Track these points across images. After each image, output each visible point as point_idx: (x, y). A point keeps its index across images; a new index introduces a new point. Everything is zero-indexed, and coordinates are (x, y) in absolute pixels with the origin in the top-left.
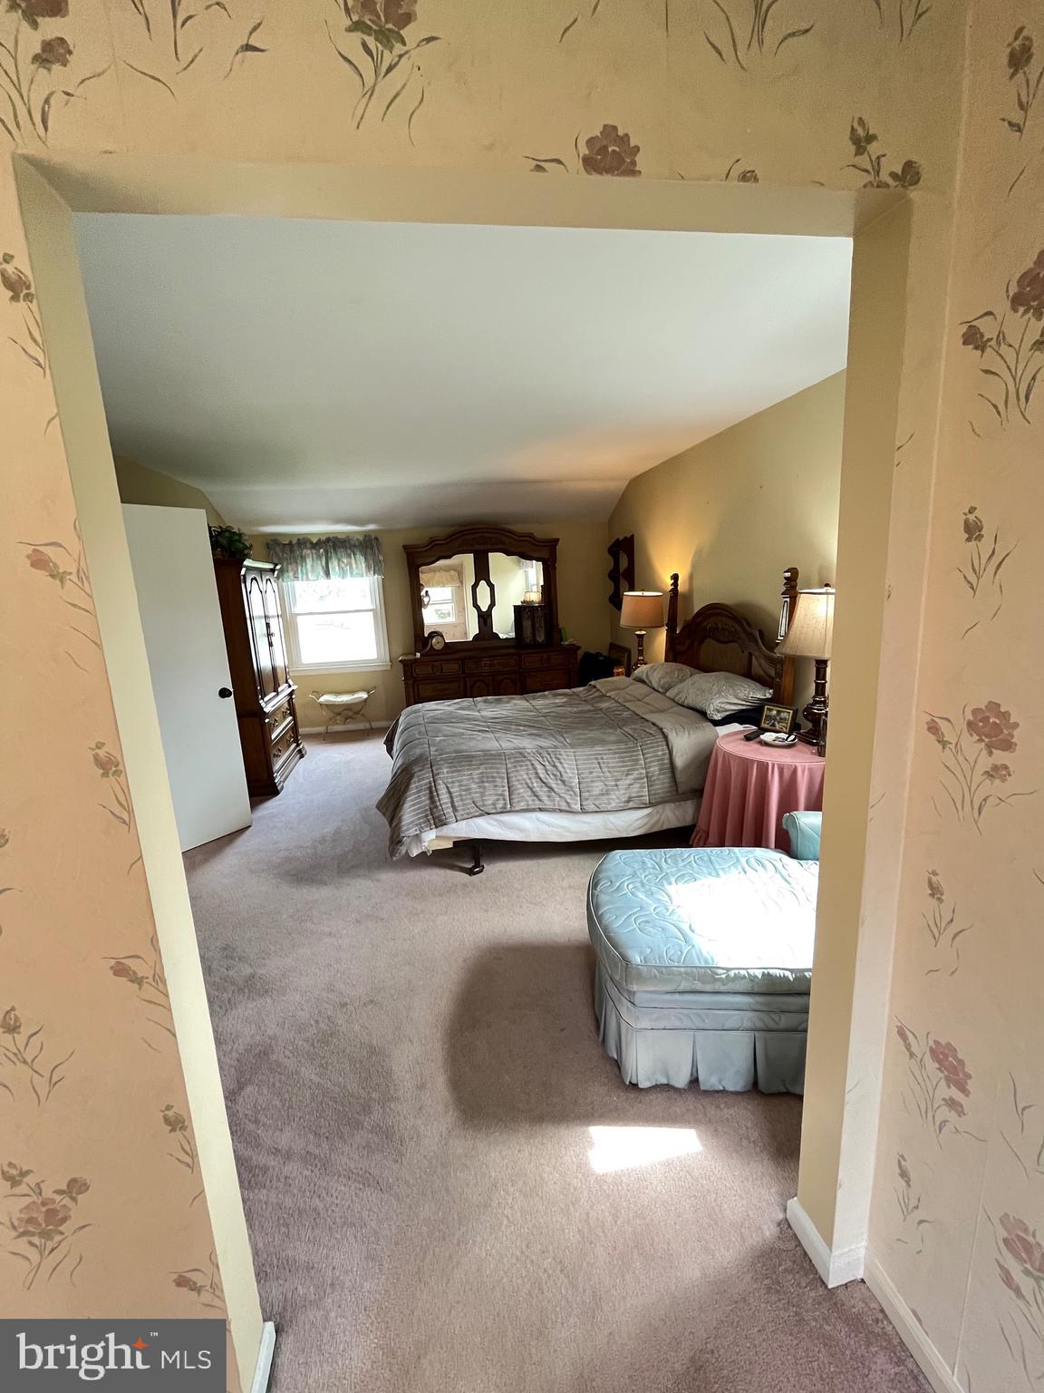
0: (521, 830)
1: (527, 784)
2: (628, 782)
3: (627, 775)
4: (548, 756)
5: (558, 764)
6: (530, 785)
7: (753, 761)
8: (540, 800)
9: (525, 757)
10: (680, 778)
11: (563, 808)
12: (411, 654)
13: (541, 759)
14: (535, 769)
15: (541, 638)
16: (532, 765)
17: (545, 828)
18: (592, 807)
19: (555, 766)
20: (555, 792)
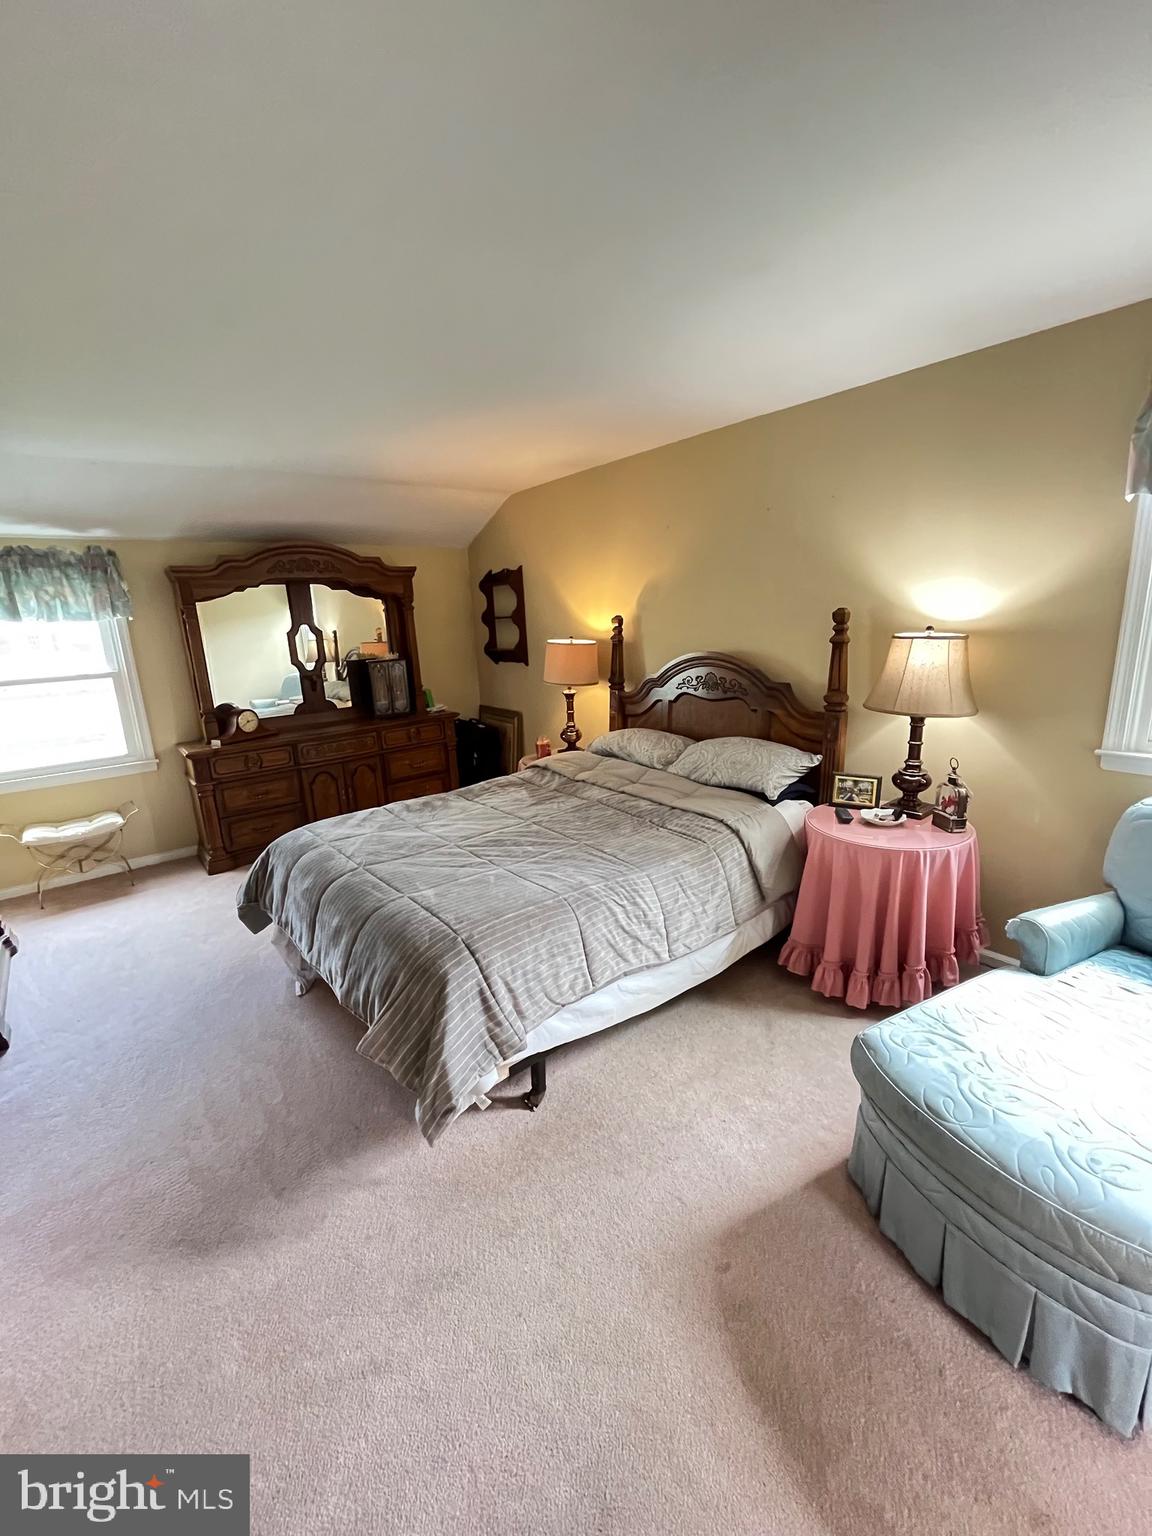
0: (601, 1013)
1: (608, 940)
2: (716, 902)
3: (713, 893)
4: (623, 890)
5: (638, 900)
6: (613, 942)
7: (898, 852)
8: (626, 960)
9: (596, 899)
10: (767, 882)
11: (652, 962)
12: (200, 740)
13: (616, 898)
14: (614, 914)
15: (401, 704)
16: (609, 909)
17: (629, 998)
18: (682, 950)
19: (635, 904)
20: (642, 943)
